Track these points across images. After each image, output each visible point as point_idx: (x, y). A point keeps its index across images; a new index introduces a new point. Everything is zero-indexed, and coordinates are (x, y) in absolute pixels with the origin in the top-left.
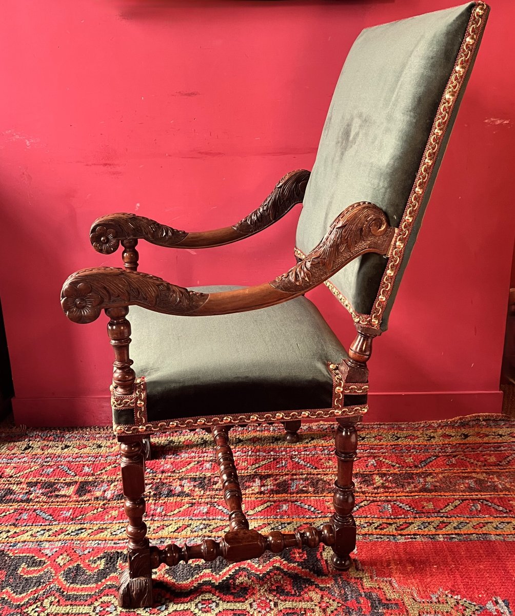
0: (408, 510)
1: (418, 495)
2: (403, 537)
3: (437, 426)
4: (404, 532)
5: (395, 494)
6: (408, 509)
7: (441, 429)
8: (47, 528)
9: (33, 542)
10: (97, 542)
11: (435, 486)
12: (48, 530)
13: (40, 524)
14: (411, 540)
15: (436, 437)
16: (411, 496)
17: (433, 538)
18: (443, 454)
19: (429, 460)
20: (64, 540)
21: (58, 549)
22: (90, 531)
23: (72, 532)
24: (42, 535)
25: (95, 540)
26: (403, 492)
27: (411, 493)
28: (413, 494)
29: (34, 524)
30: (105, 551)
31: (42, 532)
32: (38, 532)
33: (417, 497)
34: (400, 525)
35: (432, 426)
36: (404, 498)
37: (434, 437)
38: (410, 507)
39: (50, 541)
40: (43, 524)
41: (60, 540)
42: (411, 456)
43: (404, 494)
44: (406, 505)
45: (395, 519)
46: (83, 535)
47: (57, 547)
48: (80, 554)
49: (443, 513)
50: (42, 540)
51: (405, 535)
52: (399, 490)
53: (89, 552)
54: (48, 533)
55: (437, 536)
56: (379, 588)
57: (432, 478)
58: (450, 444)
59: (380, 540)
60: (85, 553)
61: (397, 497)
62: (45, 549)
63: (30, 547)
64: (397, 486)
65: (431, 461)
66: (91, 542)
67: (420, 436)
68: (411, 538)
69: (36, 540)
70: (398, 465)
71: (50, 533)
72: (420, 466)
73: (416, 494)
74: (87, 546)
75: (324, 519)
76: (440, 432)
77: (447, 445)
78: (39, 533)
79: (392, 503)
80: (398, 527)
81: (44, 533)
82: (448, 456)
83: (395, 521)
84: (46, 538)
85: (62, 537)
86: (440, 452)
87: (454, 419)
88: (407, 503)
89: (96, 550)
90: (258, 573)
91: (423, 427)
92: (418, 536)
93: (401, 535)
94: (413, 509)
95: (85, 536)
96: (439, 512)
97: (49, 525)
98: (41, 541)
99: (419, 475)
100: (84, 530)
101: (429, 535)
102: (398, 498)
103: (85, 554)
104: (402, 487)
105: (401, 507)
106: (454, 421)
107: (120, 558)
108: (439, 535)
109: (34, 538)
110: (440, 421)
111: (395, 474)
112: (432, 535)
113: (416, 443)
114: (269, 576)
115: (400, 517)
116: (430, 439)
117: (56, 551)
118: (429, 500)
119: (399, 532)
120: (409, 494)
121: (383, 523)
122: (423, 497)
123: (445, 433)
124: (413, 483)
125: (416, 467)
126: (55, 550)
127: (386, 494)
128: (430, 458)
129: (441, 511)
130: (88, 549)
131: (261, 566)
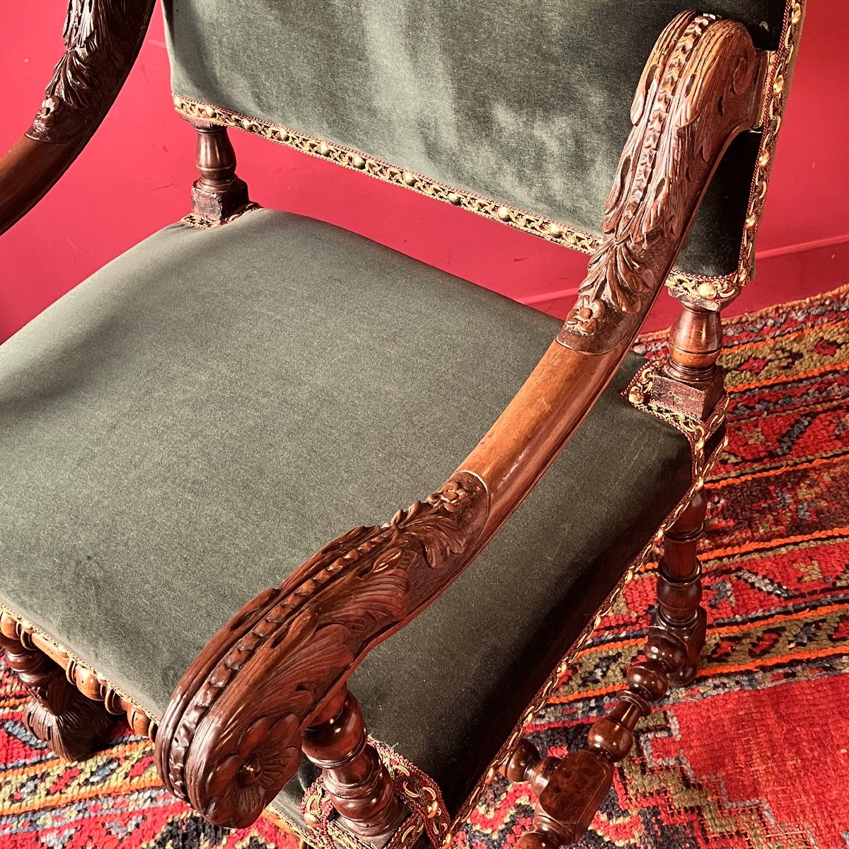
0: (769, 593)
1: (784, 545)
2: (769, 675)
3: (801, 319)
4: (769, 661)
5: (737, 550)
6: (770, 588)
7: (813, 327)
8: (39, 770)
9: (19, 815)
10: (147, 794)
11: (818, 512)
12: (43, 777)
13: (22, 761)
14: (784, 681)
15: (804, 352)
16: (771, 549)
17: (831, 668)
18: (826, 406)
19: (796, 431)
20: (80, 801)
21: (73, 831)
22: (126, 766)
23: (92, 774)
24: (34, 792)
25: (144, 790)
26: (752, 540)
27: (769, 540)
28: (774, 543)
29: (10, 765)
30: (170, 820)
31: (31, 785)
32: (23, 785)
33: (783, 550)
34: (759, 639)
35: (792, 320)
36: (756, 556)
37: (799, 355)
38: (772, 582)
39: (53, 808)
40: (28, 761)
41: (73, 802)
42: (756, 426)
43: (754, 546)
44: (764, 577)
45: (744, 623)
46: (116, 781)
47: (69, 826)
48: (120, 837)
49: (842, 588)
50: (36, 808)
51: (772, 668)
52: (744, 535)
53: (137, 826)
54: (43, 784)
55: (837, 661)
56: (738, 832)
57: (810, 486)
58: (836, 372)
59: (721, 691)
60: (130, 830)
61: (742, 555)
62: (45, 831)
63: (14, 830)
64: (738, 526)
65: (802, 433)
66: (135, 796)
67: (769, 357)
68: (786, 675)
69: (23, 810)
70: (733, 459)
71: (48, 783)
72: (779, 451)
73: (782, 541)
74: (130, 810)
75: (599, 649)
76: (811, 337)
77: (830, 376)
78: (24, 790)
79: (733, 577)
80: (754, 645)
81: (36, 787)
82: (835, 409)
83: (744, 628)
84: (43, 800)
85: (76, 792)
86: (818, 402)
87: (836, 291)
88: (765, 573)
89: (149, 815)
90: (489, 831)
91: (774, 326)
92: (799, 668)
93: (764, 669)
94: (780, 586)
95: (119, 783)
96: (834, 584)
97: (40, 762)
98: (34, 812)
99: (780, 481)
100: (114, 765)
101: (822, 659)
102: (745, 558)
103: (131, 833)
104: (750, 526)
105: (753, 584)
106: (837, 296)
107: (202, 834)
108: (841, 655)
109: (18, 804)
110: (807, 300)
111: (730, 487)
112: (828, 658)
113: (765, 383)
114: (513, 836)
115: (753, 615)
116: (793, 363)
117: (71, 837)
118: (809, 557)
119: (759, 662)
120: (768, 545)
121: (722, 639)
122: (796, 548)
123: (822, 338)
124: (770, 509)
125: (772, 455)
126: (67, 833)
127: (718, 553)
128: (798, 422)
129: (838, 584)
130: (134, 818)
131: (492, 810)
